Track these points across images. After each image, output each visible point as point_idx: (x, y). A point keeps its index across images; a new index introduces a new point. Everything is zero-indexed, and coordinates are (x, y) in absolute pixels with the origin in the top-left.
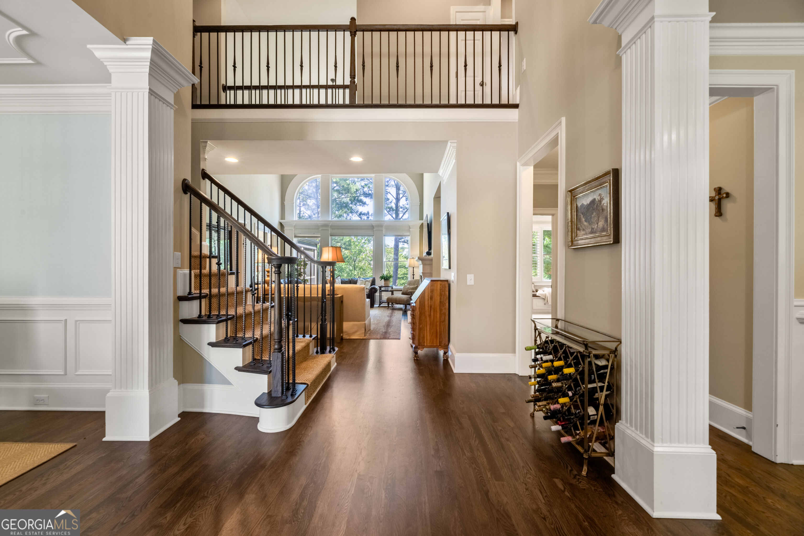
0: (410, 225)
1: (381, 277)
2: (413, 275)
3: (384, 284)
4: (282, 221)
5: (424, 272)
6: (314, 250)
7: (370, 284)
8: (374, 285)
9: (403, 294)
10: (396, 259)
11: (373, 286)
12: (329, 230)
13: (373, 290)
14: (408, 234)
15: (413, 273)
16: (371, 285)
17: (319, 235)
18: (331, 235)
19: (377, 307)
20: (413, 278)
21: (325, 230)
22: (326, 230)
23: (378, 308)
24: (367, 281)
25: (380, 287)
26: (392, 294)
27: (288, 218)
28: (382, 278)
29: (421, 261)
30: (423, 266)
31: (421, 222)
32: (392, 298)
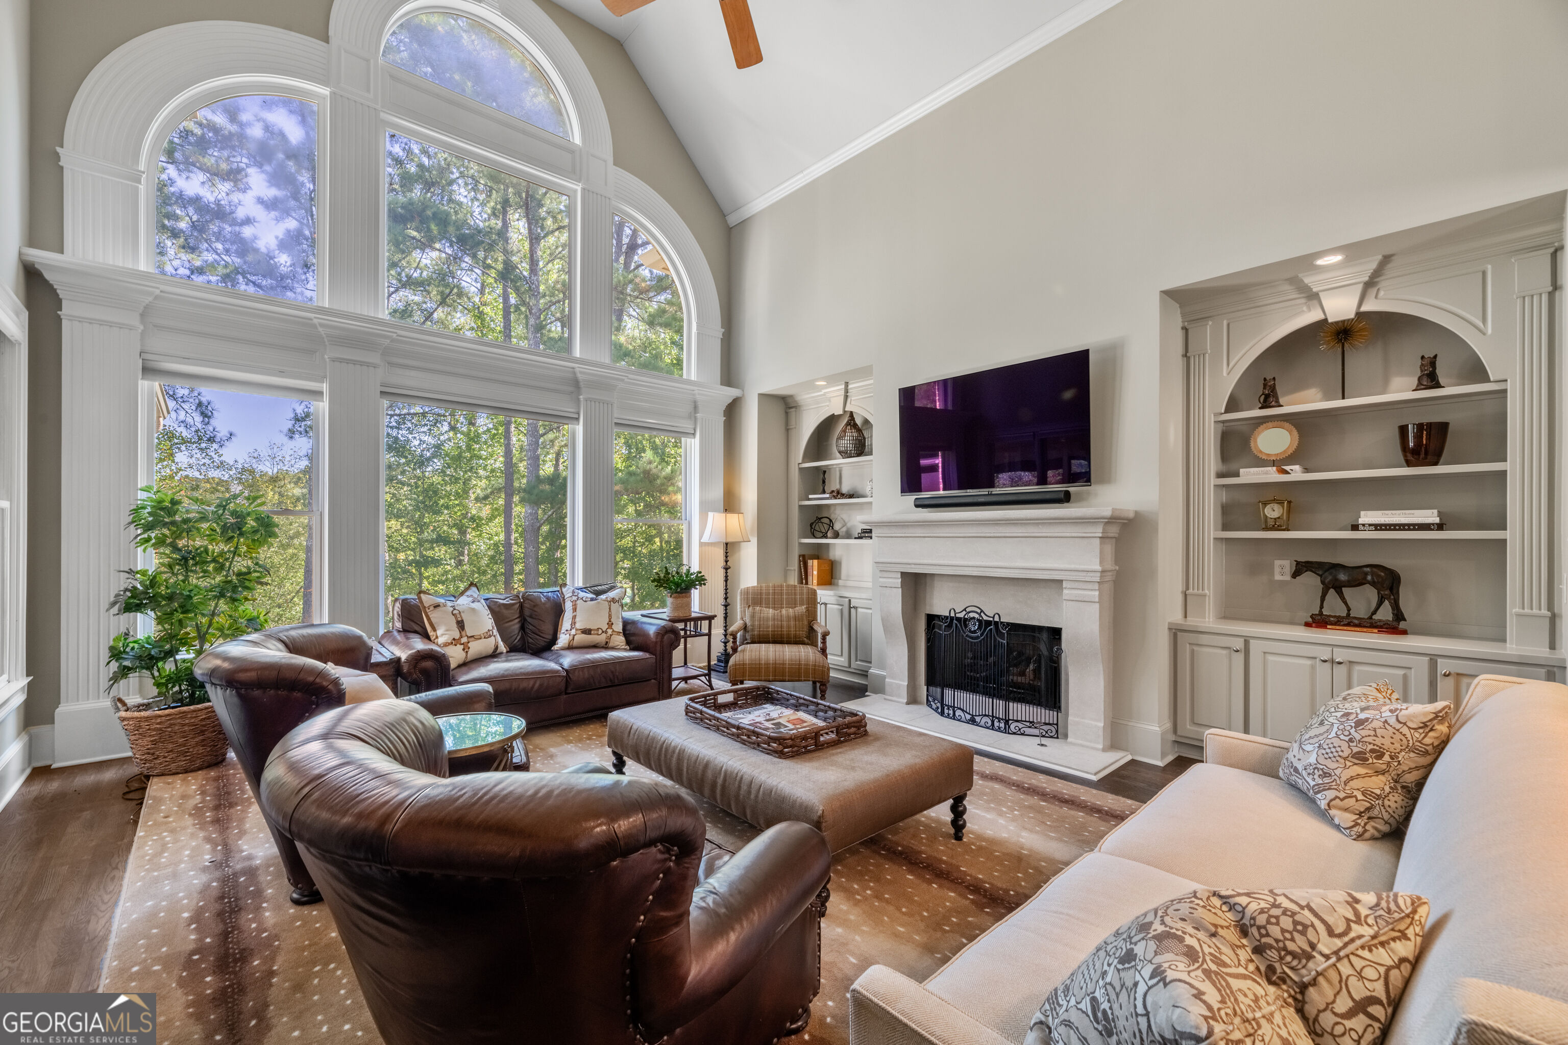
9: (760, 640)
13: (670, 637)
14: (690, 428)
24: (614, 600)
27: (91, 250)
32: (760, 664)
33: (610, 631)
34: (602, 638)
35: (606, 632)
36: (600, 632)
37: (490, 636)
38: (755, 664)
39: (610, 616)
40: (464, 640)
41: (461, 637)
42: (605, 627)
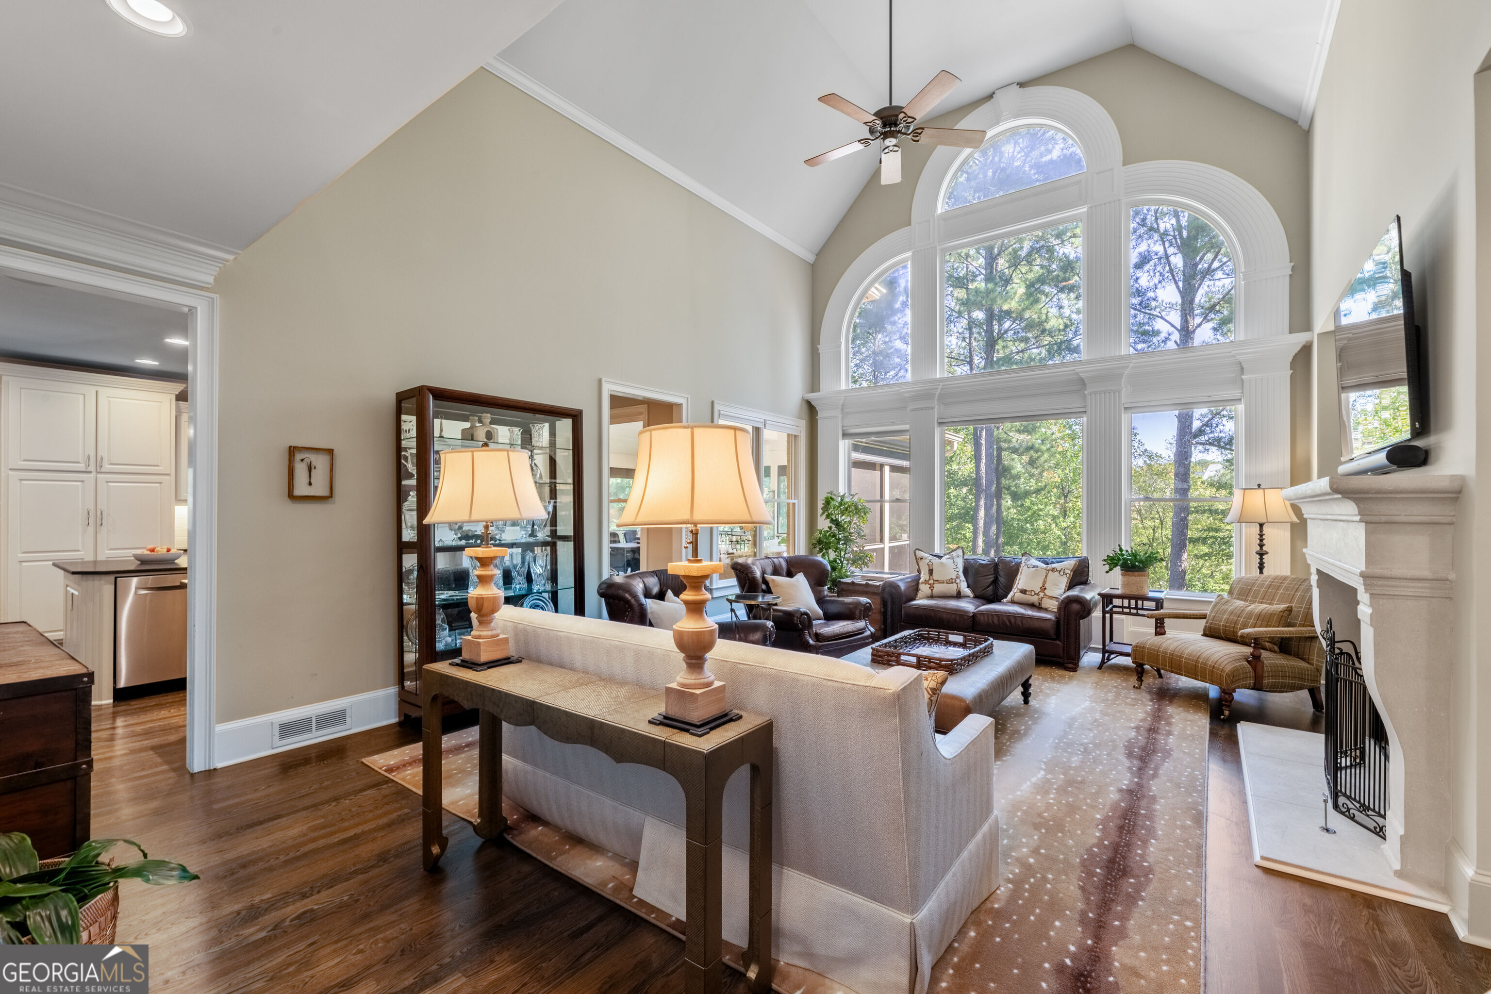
0: (1240, 358)
1: (1112, 559)
2: (1261, 554)
3: (1124, 585)
4: (811, 396)
5: (1378, 571)
6: (882, 466)
7: (1064, 581)
8: (1085, 583)
9: (1211, 633)
10: (1183, 492)
11: (1075, 592)
12: (933, 408)
13: (1076, 607)
14: (1235, 393)
15: (1261, 546)
16: (1071, 586)
17: (907, 427)
18: (940, 424)
19: (1091, 669)
20: (1261, 567)
21: (921, 409)
22: (925, 409)
23: (1096, 676)
24: (1053, 570)
25: (1107, 599)
26: (1160, 629)
27: (827, 386)
28: (1112, 562)
29: (1356, 501)
30: (1368, 534)
31: (1301, 338)
32: (1158, 651)
33: (1042, 595)
34: (1034, 599)
35: (1038, 595)
36: (1033, 593)
37: (952, 583)
38: (1154, 650)
39: (1044, 582)
40: (931, 582)
41: (930, 579)
42: (1037, 590)
